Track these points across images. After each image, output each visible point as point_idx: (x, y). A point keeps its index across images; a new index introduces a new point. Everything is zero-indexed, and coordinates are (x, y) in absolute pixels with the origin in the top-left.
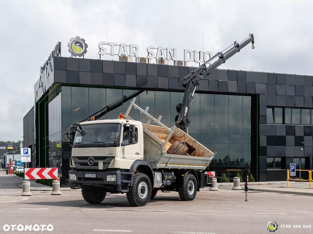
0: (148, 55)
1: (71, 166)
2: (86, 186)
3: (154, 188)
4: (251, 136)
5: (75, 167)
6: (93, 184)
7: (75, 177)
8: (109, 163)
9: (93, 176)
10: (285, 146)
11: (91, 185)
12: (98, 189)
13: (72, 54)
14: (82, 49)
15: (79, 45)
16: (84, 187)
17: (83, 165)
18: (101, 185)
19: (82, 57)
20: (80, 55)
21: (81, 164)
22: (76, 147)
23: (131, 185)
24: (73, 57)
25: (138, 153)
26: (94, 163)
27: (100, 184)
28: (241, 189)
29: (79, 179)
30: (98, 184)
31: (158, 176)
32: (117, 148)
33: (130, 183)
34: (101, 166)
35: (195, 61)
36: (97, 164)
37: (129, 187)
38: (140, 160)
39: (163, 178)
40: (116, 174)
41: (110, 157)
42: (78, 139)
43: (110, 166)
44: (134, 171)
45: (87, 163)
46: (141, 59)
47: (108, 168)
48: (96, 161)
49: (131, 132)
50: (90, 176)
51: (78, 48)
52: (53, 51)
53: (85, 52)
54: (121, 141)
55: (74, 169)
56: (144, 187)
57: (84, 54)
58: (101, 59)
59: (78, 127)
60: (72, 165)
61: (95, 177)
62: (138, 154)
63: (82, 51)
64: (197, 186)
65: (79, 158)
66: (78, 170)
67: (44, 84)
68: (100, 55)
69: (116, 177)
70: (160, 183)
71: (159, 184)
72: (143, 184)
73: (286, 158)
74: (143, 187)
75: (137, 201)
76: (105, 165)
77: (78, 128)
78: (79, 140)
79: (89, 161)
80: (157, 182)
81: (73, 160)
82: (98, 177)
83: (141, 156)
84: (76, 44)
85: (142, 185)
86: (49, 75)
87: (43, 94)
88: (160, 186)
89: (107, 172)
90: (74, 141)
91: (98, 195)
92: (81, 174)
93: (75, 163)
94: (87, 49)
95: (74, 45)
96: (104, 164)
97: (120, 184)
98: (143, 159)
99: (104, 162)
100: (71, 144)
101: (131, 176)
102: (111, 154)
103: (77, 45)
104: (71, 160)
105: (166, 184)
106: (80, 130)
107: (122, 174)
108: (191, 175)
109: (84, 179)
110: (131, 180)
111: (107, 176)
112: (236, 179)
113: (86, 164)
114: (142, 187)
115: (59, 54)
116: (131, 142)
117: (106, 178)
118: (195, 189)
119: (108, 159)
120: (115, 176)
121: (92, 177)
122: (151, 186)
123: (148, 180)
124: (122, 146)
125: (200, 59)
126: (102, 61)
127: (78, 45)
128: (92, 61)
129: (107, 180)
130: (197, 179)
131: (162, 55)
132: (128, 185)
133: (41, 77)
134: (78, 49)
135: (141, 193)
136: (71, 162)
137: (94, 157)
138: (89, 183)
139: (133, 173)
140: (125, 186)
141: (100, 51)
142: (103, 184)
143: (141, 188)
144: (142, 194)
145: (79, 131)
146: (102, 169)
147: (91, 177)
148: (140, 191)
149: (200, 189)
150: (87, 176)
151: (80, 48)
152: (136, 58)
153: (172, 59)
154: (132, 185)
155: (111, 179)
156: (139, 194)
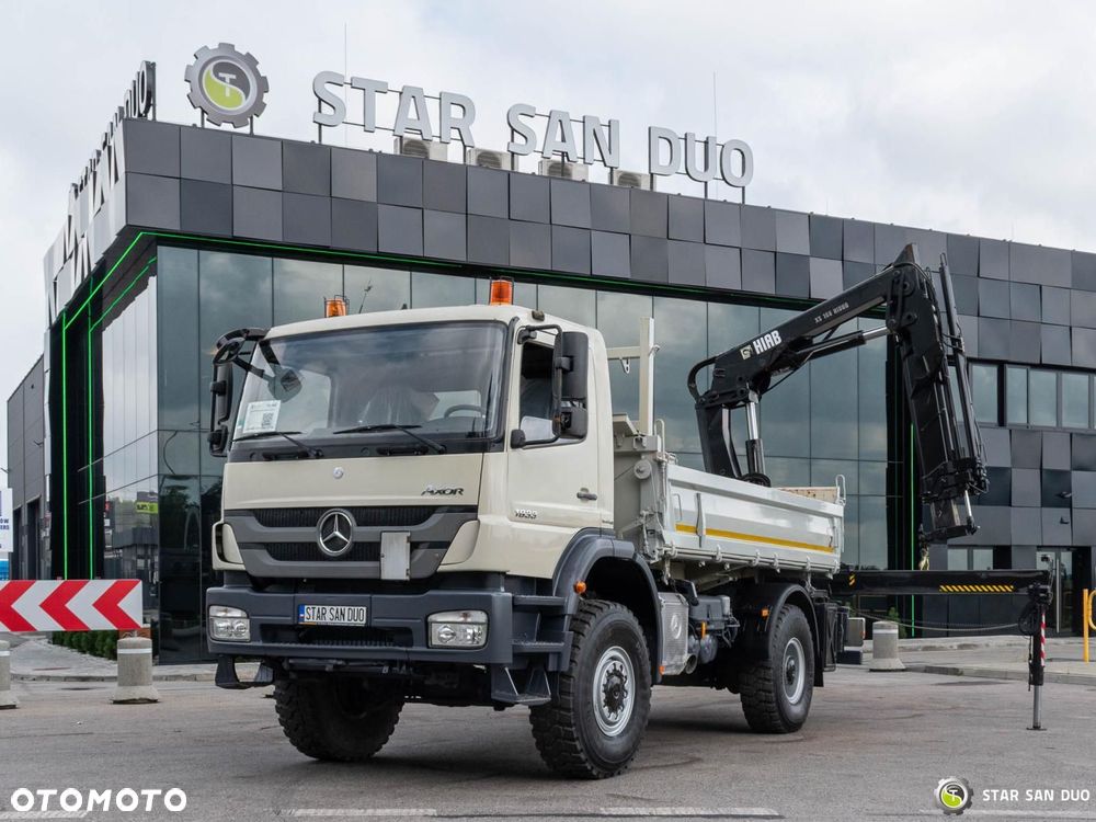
0: (512, 141)
1: (217, 564)
2: (305, 672)
3: (660, 680)
4: (885, 465)
5: (242, 567)
6: (347, 660)
7: (246, 623)
8: (446, 545)
9: (352, 615)
10: (1010, 505)
11: (336, 666)
12: (365, 684)
13: (203, 112)
14: (247, 95)
15: (234, 77)
16: (293, 676)
17: (288, 559)
18: (396, 669)
19: (246, 130)
20: (238, 120)
21: (279, 551)
22: (250, 455)
23: (559, 665)
24: (208, 125)
25: (592, 492)
26: (355, 544)
27: (392, 663)
28: (903, 670)
29: (266, 631)
30: (381, 663)
31: (674, 617)
32: (491, 456)
33: (559, 655)
34: (396, 562)
35: (688, 174)
36: (371, 551)
37: (552, 675)
38: (601, 532)
39: (694, 628)
40: (485, 606)
41: (452, 509)
42: (257, 413)
43: (453, 560)
44: (576, 589)
45: (315, 545)
46: (479, 156)
47: (441, 568)
48: (365, 533)
49: (565, 372)
50: (328, 616)
51: (228, 91)
52: (121, 109)
53: (258, 108)
54: (513, 421)
55: (238, 577)
56: (620, 675)
57: (252, 118)
58: (324, 142)
59: (258, 350)
60: (222, 556)
61: (361, 622)
62: (592, 498)
63: (245, 103)
64: (813, 663)
65: (268, 517)
66: (260, 584)
67: (83, 244)
68: (320, 125)
69: (489, 624)
70: (682, 654)
71: (677, 658)
72: (613, 658)
73: (1013, 548)
74: (617, 673)
75: (588, 752)
76: (420, 553)
77: (257, 360)
78: (267, 420)
79: (326, 530)
80: (673, 643)
81: (229, 532)
82: (377, 622)
83: (602, 513)
84: (221, 75)
85: (610, 667)
86: (103, 201)
87: (79, 282)
88: (678, 667)
89: (431, 593)
90: (238, 427)
91: (363, 715)
92: (276, 607)
93: (242, 546)
94: (266, 98)
95: (213, 77)
96: (414, 546)
97: (511, 661)
98: (612, 527)
99: (414, 540)
100: (218, 443)
101: (564, 616)
102: (453, 492)
103: (223, 79)
104: (220, 528)
105: (700, 656)
106: (268, 369)
107: (516, 607)
108: (795, 613)
109: (292, 635)
110: (559, 638)
111: (433, 618)
112: (882, 627)
113: (309, 551)
114: (610, 675)
115: (146, 111)
116: (568, 425)
117: (427, 625)
118: (807, 674)
119: (435, 519)
120: (481, 617)
121: (345, 622)
122: (648, 667)
123: (636, 638)
124: (514, 446)
125: (706, 168)
126: (330, 148)
127: (228, 77)
128: (286, 145)
129: (435, 641)
130: (813, 630)
131: (563, 140)
132: (546, 666)
133: (70, 217)
134: (228, 94)
135: (606, 709)
136: (220, 540)
137: (351, 509)
138: (331, 656)
139: (571, 603)
140: (530, 670)
141: (320, 111)
142: (408, 664)
143: (604, 680)
144: (610, 712)
145: (261, 373)
146: (404, 577)
147: (338, 622)
148: (603, 696)
149: (827, 677)
150: (311, 615)
151: (239, 90)
152: (465, 147)
153: (603, 160)
154: (565, 668)
155: (455, 630)
156: (597, 713)
